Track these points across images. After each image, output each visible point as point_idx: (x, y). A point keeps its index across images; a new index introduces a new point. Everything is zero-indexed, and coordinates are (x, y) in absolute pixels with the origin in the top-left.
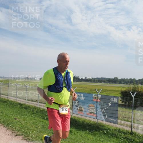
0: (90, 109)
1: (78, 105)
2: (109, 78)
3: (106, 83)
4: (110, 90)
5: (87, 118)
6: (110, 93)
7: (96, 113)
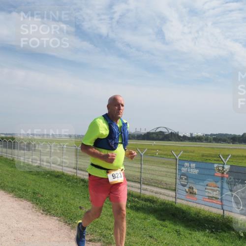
0: (210, 191)
1: (186, 183)
2: (234, 135)
3: (229, 143)
4: (238, 156)
5: (203, 207)
6: (238, 161)
7: (222, 200)
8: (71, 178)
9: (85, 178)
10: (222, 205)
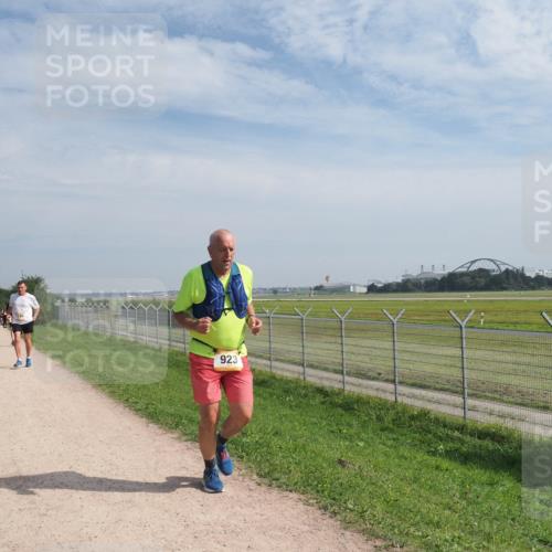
8: (293, 385)
9: (326, 384)
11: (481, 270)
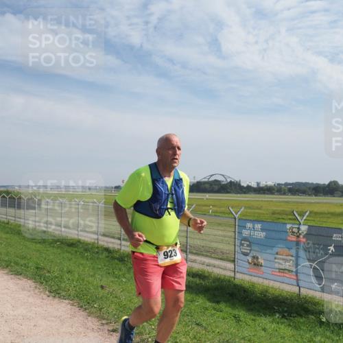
0: (281, 261)
1: (248, 251)
2: (317, 184)
3: (309, 195)
4: (321, 213)
5: (272, 284)
6: (322, 220)
7: (297, 273)
8: (90, 246)
9: (111, 246)
10: (298, 280)
11: (216, 181)
